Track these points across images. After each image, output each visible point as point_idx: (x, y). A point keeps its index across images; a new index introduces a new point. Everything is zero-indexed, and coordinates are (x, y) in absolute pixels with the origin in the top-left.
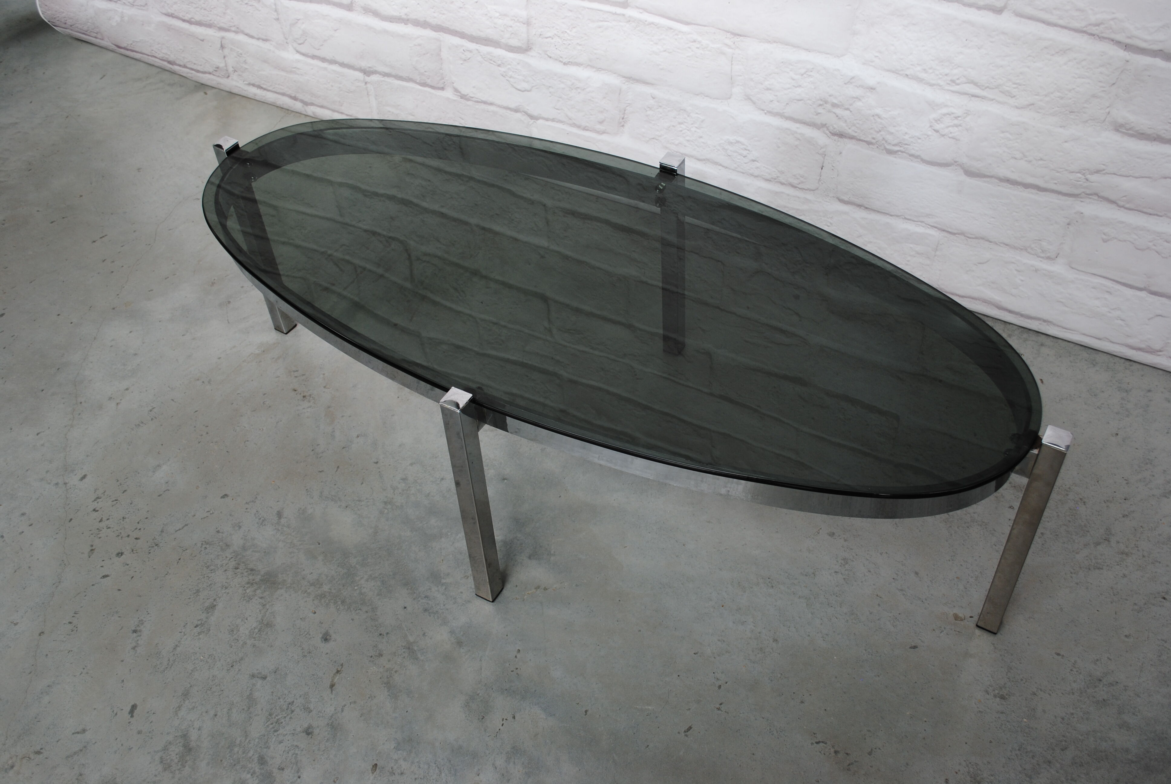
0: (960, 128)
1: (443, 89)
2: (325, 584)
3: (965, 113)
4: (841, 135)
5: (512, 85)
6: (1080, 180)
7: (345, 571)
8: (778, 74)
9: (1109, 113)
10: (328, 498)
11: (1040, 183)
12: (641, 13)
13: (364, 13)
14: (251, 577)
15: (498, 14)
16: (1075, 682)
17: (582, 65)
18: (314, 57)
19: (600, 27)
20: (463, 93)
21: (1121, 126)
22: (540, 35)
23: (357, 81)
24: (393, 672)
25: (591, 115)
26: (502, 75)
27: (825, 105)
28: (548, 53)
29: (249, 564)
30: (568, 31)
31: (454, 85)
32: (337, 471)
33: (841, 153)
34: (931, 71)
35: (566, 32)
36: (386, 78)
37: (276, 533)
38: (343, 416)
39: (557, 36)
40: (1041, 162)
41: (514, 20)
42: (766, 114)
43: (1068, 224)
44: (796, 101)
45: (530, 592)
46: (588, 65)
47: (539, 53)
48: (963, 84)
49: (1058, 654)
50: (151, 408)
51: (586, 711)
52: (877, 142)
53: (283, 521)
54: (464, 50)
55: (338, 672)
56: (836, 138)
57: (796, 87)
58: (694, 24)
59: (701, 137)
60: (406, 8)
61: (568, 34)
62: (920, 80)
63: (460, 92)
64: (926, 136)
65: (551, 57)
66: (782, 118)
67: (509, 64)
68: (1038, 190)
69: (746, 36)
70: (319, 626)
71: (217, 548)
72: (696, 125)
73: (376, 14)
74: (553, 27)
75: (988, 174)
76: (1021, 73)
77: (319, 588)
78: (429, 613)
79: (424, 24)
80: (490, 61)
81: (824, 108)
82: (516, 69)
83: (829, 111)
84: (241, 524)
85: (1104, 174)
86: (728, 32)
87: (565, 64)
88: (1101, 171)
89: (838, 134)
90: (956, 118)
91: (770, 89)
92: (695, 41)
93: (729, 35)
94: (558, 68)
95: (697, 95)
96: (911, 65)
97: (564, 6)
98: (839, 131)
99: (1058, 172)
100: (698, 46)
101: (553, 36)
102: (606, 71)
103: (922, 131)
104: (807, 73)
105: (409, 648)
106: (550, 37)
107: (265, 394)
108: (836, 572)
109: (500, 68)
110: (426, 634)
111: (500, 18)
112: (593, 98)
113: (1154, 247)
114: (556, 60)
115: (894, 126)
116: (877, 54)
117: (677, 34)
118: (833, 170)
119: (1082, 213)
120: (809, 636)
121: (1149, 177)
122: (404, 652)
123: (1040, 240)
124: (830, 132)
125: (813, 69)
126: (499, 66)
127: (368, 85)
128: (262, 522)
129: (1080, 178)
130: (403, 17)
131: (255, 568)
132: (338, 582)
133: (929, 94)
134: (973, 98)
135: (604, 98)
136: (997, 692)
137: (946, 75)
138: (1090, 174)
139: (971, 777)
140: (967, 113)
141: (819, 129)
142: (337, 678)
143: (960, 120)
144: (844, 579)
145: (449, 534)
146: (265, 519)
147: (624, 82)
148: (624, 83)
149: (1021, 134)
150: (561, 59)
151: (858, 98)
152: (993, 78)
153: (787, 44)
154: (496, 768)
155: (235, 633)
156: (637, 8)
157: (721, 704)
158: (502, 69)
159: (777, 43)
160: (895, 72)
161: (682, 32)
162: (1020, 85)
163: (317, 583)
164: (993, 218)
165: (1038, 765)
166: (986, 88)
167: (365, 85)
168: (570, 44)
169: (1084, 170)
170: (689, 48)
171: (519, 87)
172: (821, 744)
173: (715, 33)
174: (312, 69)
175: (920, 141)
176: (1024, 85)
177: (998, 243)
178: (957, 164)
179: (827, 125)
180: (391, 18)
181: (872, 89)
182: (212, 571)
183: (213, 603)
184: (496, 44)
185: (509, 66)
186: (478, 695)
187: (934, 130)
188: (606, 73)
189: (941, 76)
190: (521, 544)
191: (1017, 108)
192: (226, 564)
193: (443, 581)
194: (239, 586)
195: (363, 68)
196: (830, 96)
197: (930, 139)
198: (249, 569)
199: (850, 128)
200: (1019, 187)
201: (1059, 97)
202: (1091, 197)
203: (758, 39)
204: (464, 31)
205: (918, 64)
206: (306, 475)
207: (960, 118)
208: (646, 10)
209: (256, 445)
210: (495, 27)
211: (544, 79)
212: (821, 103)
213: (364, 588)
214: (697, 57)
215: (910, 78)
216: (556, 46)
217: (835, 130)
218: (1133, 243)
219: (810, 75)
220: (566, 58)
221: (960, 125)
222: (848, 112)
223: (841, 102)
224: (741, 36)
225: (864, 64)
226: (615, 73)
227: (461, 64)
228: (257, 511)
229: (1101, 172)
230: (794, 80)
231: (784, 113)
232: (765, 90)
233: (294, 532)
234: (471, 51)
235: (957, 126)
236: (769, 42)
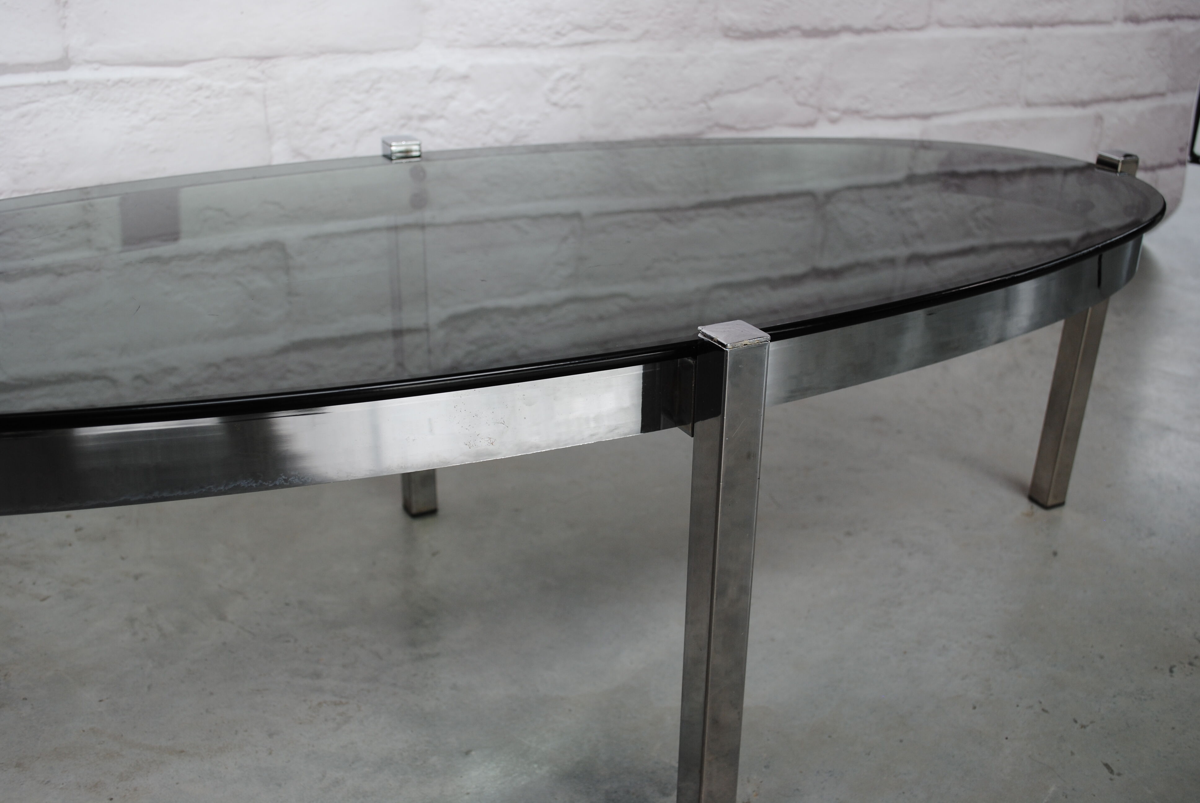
0: (580, 90)
3: (580, 69)
6: (703, 111)
8: (333, 101)
9: (716, 17)
12: (97, 69)
21: (729, 29)
34: (530, 29)
40: (665, 104)
48: (569, 32)
57: (363, 112)
58: (193, 62)
62: (519, 45)
64: (545, 116)
69: (278, 57)
85: (722, 95)
86: (249, 58)
88: (719, 92)
90: (573, 78)
92: (200, 88)
93: (252, 62)
96: (506, 29)
100: (207, 94)
103: (538, 111)
104: (374, 87)
108: (909, 555)
115: (505, 118)
116: (459, 29)
117: (168, 86)
120: (997, 611)
121: (757, 85)
125: (380, 77)
133: (536, 58)
134: (584, 48)
137: (549, 28)
138: (710, 100)
140: (583, 68)
143: (578, 80)
144: (924, 554)
149: (643, 73)
151: (452, 97)
152: (599, 14)
156: (88, 62)
159: (325, 53)
160: (487, 45)
161: (176, 80)
162: (629, 13)
166: (595, 29)
169: (705, 97)
170: (194, 101)
173: (230, 66)
175: (539, 125)
176: (633, 11)
181: (465, 78)
187: (552, 104)
189: (543, 32)
191: (633, 41)
196: (413, 107)
197: (550, 117)
201: (670, 14)
202: (713, 130)
203: (297, 56)
205: (513, 25)
207: (577, 78)
208: (104, 63)
214: (210, 113)
215: (509, 47)
219: (379, 88)
221: (580, 87)
222: (443, 121)
223: (430, 111)
224: (270, 58)
225: (448, 47)
229: (720, 94)
230: (357, 102)
235: (576, 88)
236: (313, 55)
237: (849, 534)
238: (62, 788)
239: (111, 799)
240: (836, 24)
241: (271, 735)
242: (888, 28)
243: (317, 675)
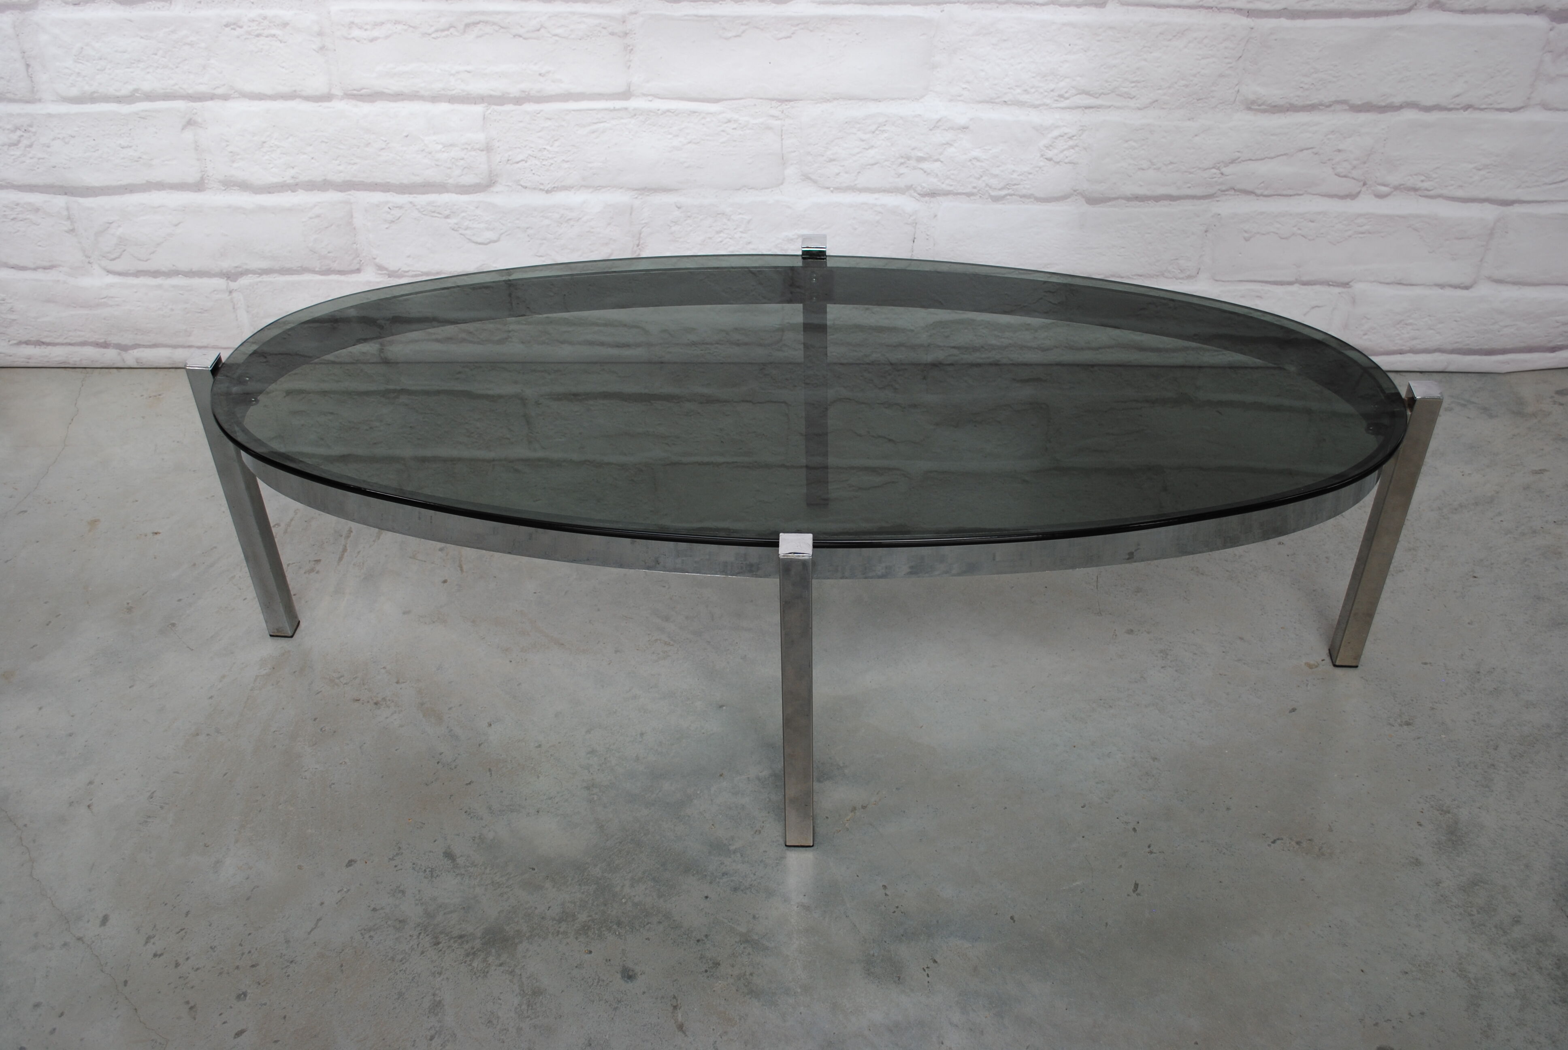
0: (1077, 149)
1: (358, 271)
2: (578, 913)
3: (1080, 130)
4: (933, 194)
5: (469, 239)
6: (1215, 176)
7: (594, 887)
8: (842, 138)
9: (1238, 91)
10: (504, 811)
11: (1173, 191)
12: (651, 101)
13: (225, 190)
14: (466, 947)
15: (440, 147)
16: (1458, 682)
17: (573, 188)
18: (138, 274)
19: (593, 132)
20: (391, 268)
21: (1253, 102)
22: (508, 160)
23: (215, 292)
24: (748, 977)
25: (592, 252)
26: (453, 229)
27: (908, 162)
28: (522, 183)
29: (451, 932)
30: (548, 147)
31: (377, 261)
32: (491, 774)
33: (936, 216)
34: (1033, 90)
35: (545, 149)
36: (264, 276)
37: (462, 879)
38: (450, 709)
39: (533, 157)
40: (1171, 167)
41: (467, 149)
42: (832, 192)
43: (1206, 231)
44: (869, 166)
45: (848, 818)
46: (582, 186)
47: (508, 186)
48: (1073, 96)
49: (1426, 664)
50: (149, 794)
51: (1012, 918)
52: (979, 190)
53: (460, 861)
54: (389, 208)
55: (675, 1007)
56: (927, 199)
57: (867, 149)
58: (726, 100)
59: (749, 243)
60: (293, 168)
61: (548, 151)
62: (1021, 104)
63: (386, 269)
64: (1037, 169)
65: (526, 187)
66: (855, 192)
67: (463, 212)
68: (1171, 200)
69: (796, 100)
70: (608, 965)
71: (388, 931)
72: (740, 230)
73: (245, 186)
74: (525, 147)
75: (1114, 196)
76: (1138, 69)
77: (574, 920)
78: (742, 891)
79: (325, 185)
80: (433, 214)
81: (907, 167)
82: (475, 216)
83: (915, 168)
84: (402, 888)
85: (1240, 162)
86: (773, 100)
87: (548, 192)
88: (1237, 159)
89: (929, 194)
90: (1070, 138)
91: (834, 160)
93: (774, 103)
94: (539, 199)
95: (739, 189)
96: (1009, 88)
97: (538, 115)
98: (930, 190)
99: (1191, 173)
100: (735, 126)
101: (527, 157)
102: (609, 188)
103: (1032, 164)
104: (879, 129)
105: (747, 941)
106: (522, 160)
107: (315, 719)
108: (1163, 667)
109: (448, 220)
110: (757, 916)
111: (443, 152)
112: (593, 228)
113: (1299, 232)
114: (535, 189)
115: (998, 166)
116: (964, 86)
117: (704, 118)
118: (927, 239)
119: (1219, 215)
120: (1184, 741)
121: (1285, 154)
122: (744, 948)
123: (1177, 259)
124: (919, 194)
125: (886, 121)
126: (447, 217)
127: (235, 294)
128: (432, 874)
129: (1215, 174)
130: (288, 182)
131: (463, 933)
132: (595, 904)
133: (1035, 117)
134: (1087, 111)
135: (609, 224)
136: (1399, 721)
137: (1052, 91)
138: (1225, 167)
139: (1438, 810)
140: (1083, 129)
141: (904, 194)
142: (680, 1016)
143: (1076, 140)
144: (1176, 671)
145: (698, 792)
146: (432, 869)
147: (636, 196)
148: (636, 198)
149: (1147, 139)
150: (542, 187)
151: (949, 144)
152: (1107, 81)
153: (850, 98)
154: (957, 1026)
155: (495, 1022)
156: (644, 95)
157: (1149, 846)
158: (452, 221)
159: (838, 99)
160: (990, 101)
161: (711, 114)
162: (1139, 82)
163: (566, 917)
164: (1123, 248)
165: (1486, 772)
166: (1100, 95)
167: (229, 295)
168: (552, 164)
169: (1219, 163)
170: (723, 131)
171: (479, 240)
172: (1278, 842)
173: (755, 105)
174: (136, 292)
175: (1031, 176)
176: (1143, 81)
177: (1131, 276)
178: (1078, 193)
179: (914, 186)
180: (269, 188)
181: (965, 128)
182: (404, 961)
183: (435, 1000)
184: (441, 188)
185: (463, 214)
186: (873, 956)
187: (1046, 159)
188: (609, 190)
189: (1046, 94)
191: (1139, 109)
192: (418, 945)
193: (732, 848)
194: (457, 963)
195: (224, 271)
196: (913, 149)
197: (1043, 170)
198: (455, 938)
199: (943, 183)
200: (1149, 202)
201: (1184, 86)
202: (1227, 193)
203: (813, 100)
204: (388, 180)
205: (1016, 86)
206: (451, 796)
207: (1075, 138)
208: (657, 96)
209: (350, 784)
210: (437, 165)
211: (518, 219)
212: (903, 160)
213: (635, 896)
214: (735, 141)
215: (1010, 105)
216: (532, 170)
217: (925, 190)
218: (1277, 234)
219: (884, 130)
220: (549, 184)
221: (1077, 146)
222: (938, 164)
223: (927, 154)
224: (790, 101)
225: (951, 100)
226: (621, 188)
227: (387, 228)
228: (414, 864)
229: (1237, 161)
230: (863, 141)
231: (856, 185)
232: (827, 162)
233: (486, 868)
234: (400, 207)
235: (1072, 147)
236: (828, 101)
237: (1131, 632)
239: (511, 661)
240: (1398, 100)
241: (616, 652)
242: (1467, 107)
243: (667, 619)
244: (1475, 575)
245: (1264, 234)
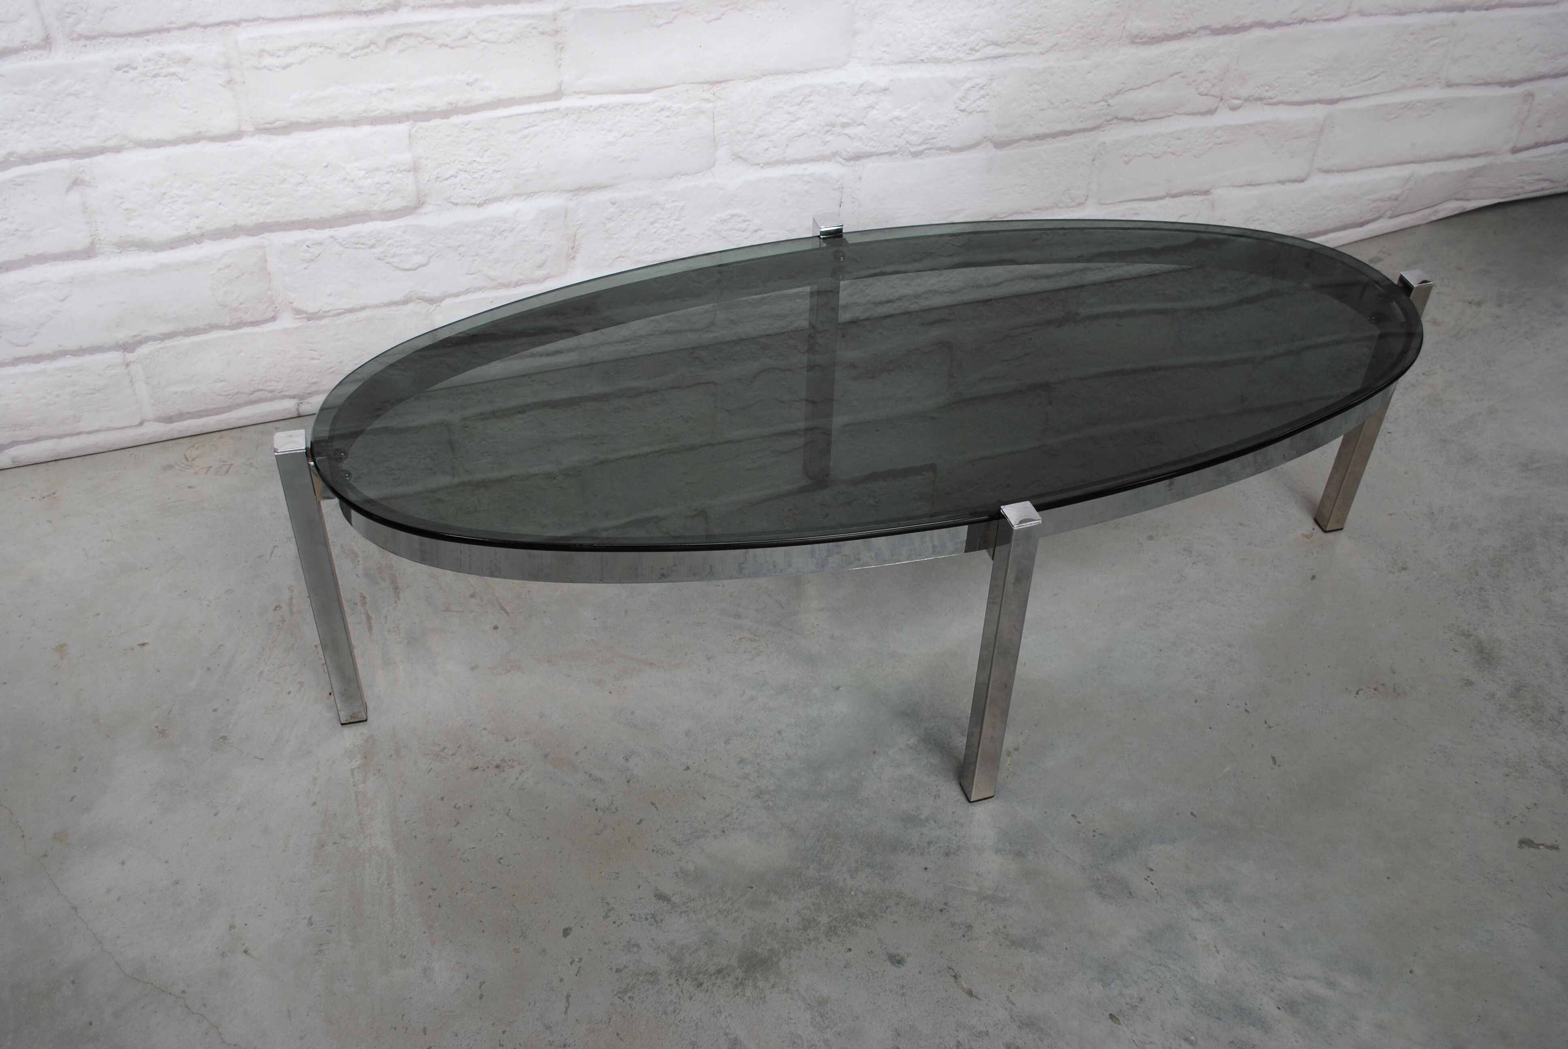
0: (987, 97)
1: (274, 319)
2: (818, 917)
3: (989, 80)
4: (858, 157)
5: (396, 267)
6: (1103, 108)
7: (817, 888)
8: (770, 113)
9: (1124, 27)
10: (690, 839)
11: (1068, 127)
12: (583, 98)
13: (121, 252)
14: (730, 979)
15: (363, 173)
16: (1423, 525)
17: (505, 197)
18: (16, 361)
19: (525, 137)
20: (310, 311)
21: (1137, 36)
22: (437, 178)
23: (110, 368)
24: (1003, 930)
25: (526, 261)
26: (379, 259)
27: (834, 129)
28: (453, 200)
29: (707, 970)
30: (478, 159)
31: (294, 305)
32: (656, 807)
33: (860, 178)
34: (947, 46)
35: (475, 161)
36: (167, 341)
37: (688, 916)
38: (577, 753)
39: (462, 171)
40: (1067, 104)
41: (393, 171)
42: (762, 167)
43: (1093, 160)
44: (797, 138)
45: (1009, 762)
46: (514, 195)
47: (438, 205)
48: (983, 48)
49: (1391, 515)
50: (306, 921)
51: (1192, 814)
52: (901, 148)
53: (676, 899)
54: (308, 246)
55: (955, 977)
56: (852, 162)
57: (794, 121)
58: (658, 88)
59: (684, 229)
60: (198, 217)
61: (478, 163)
62: (936, 61)
63: (305, 312)
64: (952, 121)
65: (457, 204)
66: (784, 165)
67: (389, 239)
68: (1066, 136)
69: (727, 81)
70: (873, 957)
71: (644, 987)
72: (674, 217)
73: (143, 245)
74: (454, 161)
75: (1018, 138)
76: (1039, 16)
77: (817, 925)
78: (954, 854)
79: (235, 231)
80: (356, 246)
81: (833, 134)
82: (403, 241)
83: (840, 134)
84: (633, 942)
85: (1123, 93)
86: (704, 83)
87: (479, 205)
88: (1121, 90)
89: (854, 158)
90: (981, 88)
91: (763, 136)
92: (662, 110)
93: (706, 86)
94: (471, 215)
95: (672, 177)
96: (925, 47)
97: (467, 127)
98: (854, 153)
99: (1083, 108)
100: (668, 114)
101: (457, 172)
102: (542, 193)
103: (947, 117)
104: (805, 100)
105: (984, 898)
106: (452, 176)
107: (442, 799)
108: (1193, 564)
109: (374, 250)
110: (980, 873)
111: (367, 178)
112: (527, 237)
113: (1169, 150)
114: (466, 204)
115: (917, 123)
116: (884, 49)
117: (637, 109)
118: (853, 202)
119: (1104, 143)
120: (1244, 624)
121: (1159, 81)
122: (985, 905)
123: (1069, 189)
124: (844, 159)
125: (811, 92)
126: (372, 247)
127: (132, 367)
128: (655, 919)
129: (1103, 106)
130: (192, 233)
131: (719, 967)
132: (828, 903)
133: (950, 72)
134: (995, 61)
135: (543, 230)
136: (1396, 567)
137: (964, 45)
138: (1111, 98)
139: (1462, 636)
140: (992, 79)
141: (830, 161)
142: (964, 983)
143: (986, 89)
144: (1206, 564)
145: (863, 774)
146: (652, 915)
147: (571, 197)
148: (571, 199)
149: (1048, 81)
150: (473, 201)
151: (871, 107)
152: (1012, 31)
153: (778, 73)
154: (1200, 920)
155: (799, 1041)
156: (576, 93)
157: (1266, 723)
158: (377, 251)
159: (766, 75)
160: (908, 61)
161: (644, 104)
162: (1041, 29)
163: (807, 924)
164: (1025, 185)
165: (1480, 595)
166: (1007, 44)
167: (126, 368)
168: (483, 176)
169: (1106, 96)
170: (657, 120)
171: (407, 266)
172: (1361, 692)
173: (687, 90)
174: (14, 383)
175: (946, 129)
176: (1045, 27)
177: (1030, 211)
178: (988, 140)
179: (839, 152)
180: (172, 243)
181: (885, 90)
182: (677, 1012)
183: (729, 1039)
184: (364, 216)
185: (390, 241)
186: (1098, 880)
187: (960, 110)
188: (542, 195)
189: (959, 48)
190: (940, 730)
191: (1042, 53)
192: (682, 991)
193: (923, 817)
194: (730, 997)
195: (121, 343)
196: (838, 116)
197: (957, 122)
198: (714, 974)
199: (866, 146)
200: (1048, 139)
201: (1079, 28)
202: (1111, 122)
203: (743, 79)
204: (306, 217)
205: (932, 44)
206: (629, 839)
207: (986, 87)
208: (588, 93)
209: (519, 854)
210: (360, 193)
211: (448, 238)
212: (828, 128)
213: (860, 886)
214: (668, 129)
215: (927, 63)
216: (462, 185)
217: (849, 154)
218: (1151, 154)
219: (809, 101)
220: (480, 197)
221: (987, 95)
222: (862, 128)
223: (852, 119)
224: (721, 82)
225: (872, 65)
226: (555, 191)
227: (305, 268)
228: (631, 915)
229: (1121, 92)
230: (789, 113)
231: (784, 158)
232: (756, 139)
233: (704, 899)
234: (320, 244)
235: (983, 97)
236: (757, 78)
237: (1151, 538)
238: (578, 681)
239: (611, 692)
240: (1248, 21)
241: (709, 659)
242: (1303, 21)
243: (738, 616)
244: (1388, 431)
245: (1140, 156)
